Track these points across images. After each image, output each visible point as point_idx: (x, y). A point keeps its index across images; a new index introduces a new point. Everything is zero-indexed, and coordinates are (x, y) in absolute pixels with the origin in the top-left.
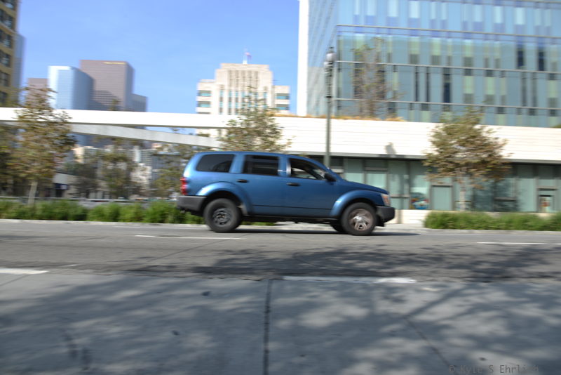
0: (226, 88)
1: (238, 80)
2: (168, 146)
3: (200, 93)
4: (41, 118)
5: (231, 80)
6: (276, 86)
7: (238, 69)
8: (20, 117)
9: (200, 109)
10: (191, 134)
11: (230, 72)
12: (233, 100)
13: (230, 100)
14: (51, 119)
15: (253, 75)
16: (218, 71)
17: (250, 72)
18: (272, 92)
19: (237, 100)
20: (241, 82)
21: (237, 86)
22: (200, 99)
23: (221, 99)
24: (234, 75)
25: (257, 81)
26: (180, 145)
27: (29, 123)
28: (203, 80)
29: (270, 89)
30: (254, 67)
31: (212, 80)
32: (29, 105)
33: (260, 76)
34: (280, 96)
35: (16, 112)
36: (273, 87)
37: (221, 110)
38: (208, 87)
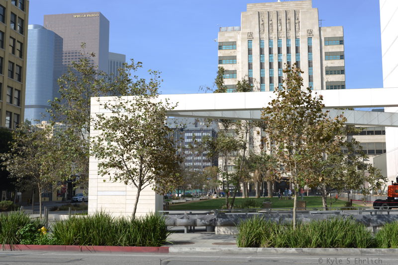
0: (256, 36)
3: (221, 46)
7: (269, 9)
11: (259, 14)
12: (266, 52)
13: (261, 51)
16: (244, 14)
17: (286, 13)
18: (319, 37)
19: (271, 51)
22: (221, 53)
23: (250, 52)
28: (224, 28)
29: (316, 32)
30: (291, 6)
31: (237, 28)
34: (329, 41)
36: (320, 29)
38: (231, 37)
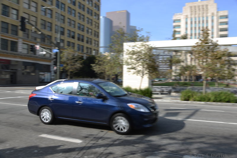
0: (189, 16)
1: (196, 11)
3: (174, 21)
5: (192, 11)
6: (219, 12)
7: (195, 5)
11: (191, 7)
12: (193, 23)
13: (191, 23)
15: (205, 7)
16: (184, 7)
17: (203, 6)
18: (217, 15)
19: (195, 22)
20: (197, 12)
21: (195, 14)
22: (175, 24)
23: (186, 23)
24: (193, 9)
25: (207, 10)
28: (176, 14)
29: (215, 14)
30: (205, 3)
31: (181, 13)
33: (209, 7)
34: (222, 17)
36: (218, 12)
37: (186, 29)
38: (179, 17)
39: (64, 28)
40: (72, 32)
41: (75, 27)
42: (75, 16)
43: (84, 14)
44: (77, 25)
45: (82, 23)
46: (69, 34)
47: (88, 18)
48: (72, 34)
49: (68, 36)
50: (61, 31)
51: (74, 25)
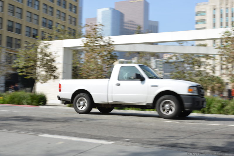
2: (176, 56)
3: (197, 14)
4: (96, 43)
8: (85, 44)
9: (197, 26)
10: (193, 45)
12: (224, 16)
13: (221, 16)
14: (102, 43)
19: (227, 15)
21: (227, 4)
22: (197, 18)
23: (214, 16)
26: (185, 54)
27: (90, 47)
28: (199, 4)
31: (206, 3)
32: (90, 36)
35: (83, 41)
37: (214, 25)
38: (203, 9)
39: (20, 25)
40: (33, 30)
41: (38, 23)
42: (39, 9)
43: (52, 6)
44: (41, 20)
45: (50, 17)
46: (30, 32)
47: (58, 10)
48: (33, 32)
49: (27, 35)
50: (17, 29)
51: (38, 20)
